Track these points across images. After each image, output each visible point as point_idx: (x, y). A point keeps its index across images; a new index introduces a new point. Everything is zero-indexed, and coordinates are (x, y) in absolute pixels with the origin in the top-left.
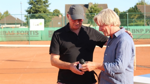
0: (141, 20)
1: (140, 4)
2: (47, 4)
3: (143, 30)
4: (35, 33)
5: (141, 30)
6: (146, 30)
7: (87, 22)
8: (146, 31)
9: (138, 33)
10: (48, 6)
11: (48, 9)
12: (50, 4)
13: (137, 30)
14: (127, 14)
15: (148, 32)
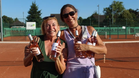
1: (94, 14)
2: (40, 14)
3: (98, 30)
4: (31, 31)
6: (100, 29)
7: (64, 25)
8: (100, 31)
10: (40, 15)
11: (40, 16)
12: (41, 14)
15: (101, 31)
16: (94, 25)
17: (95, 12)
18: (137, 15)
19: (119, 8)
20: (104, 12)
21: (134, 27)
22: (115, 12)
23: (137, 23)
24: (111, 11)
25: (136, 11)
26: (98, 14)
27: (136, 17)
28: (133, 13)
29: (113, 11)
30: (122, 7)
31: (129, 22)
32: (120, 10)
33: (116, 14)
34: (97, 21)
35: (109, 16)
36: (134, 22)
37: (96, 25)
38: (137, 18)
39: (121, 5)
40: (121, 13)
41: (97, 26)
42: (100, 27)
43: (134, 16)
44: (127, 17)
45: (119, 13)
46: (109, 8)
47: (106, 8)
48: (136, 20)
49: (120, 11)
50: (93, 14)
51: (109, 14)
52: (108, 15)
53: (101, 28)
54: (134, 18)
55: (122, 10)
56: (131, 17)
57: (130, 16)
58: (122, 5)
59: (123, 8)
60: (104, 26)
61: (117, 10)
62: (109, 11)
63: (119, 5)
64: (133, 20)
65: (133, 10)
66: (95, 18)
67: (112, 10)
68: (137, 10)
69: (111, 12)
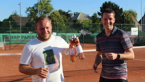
0: (15, 28)
1: (14, 16)
3: (19, 37)
5: (18, 36)
6: (22, 36)
9: (15, 39)
13: (14, 36)
14: (9, 22)
15: (23, 39)
16: (14, 31)
17: (14, 13)
18: (68, 18)
19: (46, 8)
20: (26, 13)
21: (66, 33)
22: (41, 13)
23: (69, 28)
24: (36, 11)
25: (67, 12)
26: (18, 16)
27: (67, 20)
28: (64, 16)
29: (39, 12)
30: (50, 7)
31: (60, 27)
32: (48, 11)
33: (42, 15)
34: (18, 24)
35: (34, 18)
36: (66, 27)
37: (16, 31)
38: (69, 22)
39: (49, 4)
40: (49, 15)
41: (18, 31)
42: (22, 32)
43: (65, 19)
44: (58, 20)
45: (46, 15)
46: (33, 8)
47: (30, 8)
48: (68, 25)
49: (48, 13)
50: (11, 16)
51: (34, 15)
52: (32, 17)
53: (24, 35)
54: (65, 21)
55: (51, 11)
56: (61, 21)
57: (61, 19)
58: (51, 5)
59: (52, 9)
60: (29, 32)
61: (44, 10)
62: (33, 12)
63: (46, 4)
64: (64, 25)
65: (64, 12)
66: (14, 20)
67: (38, 10)
68: (69, 11)
69: (36, 13)
